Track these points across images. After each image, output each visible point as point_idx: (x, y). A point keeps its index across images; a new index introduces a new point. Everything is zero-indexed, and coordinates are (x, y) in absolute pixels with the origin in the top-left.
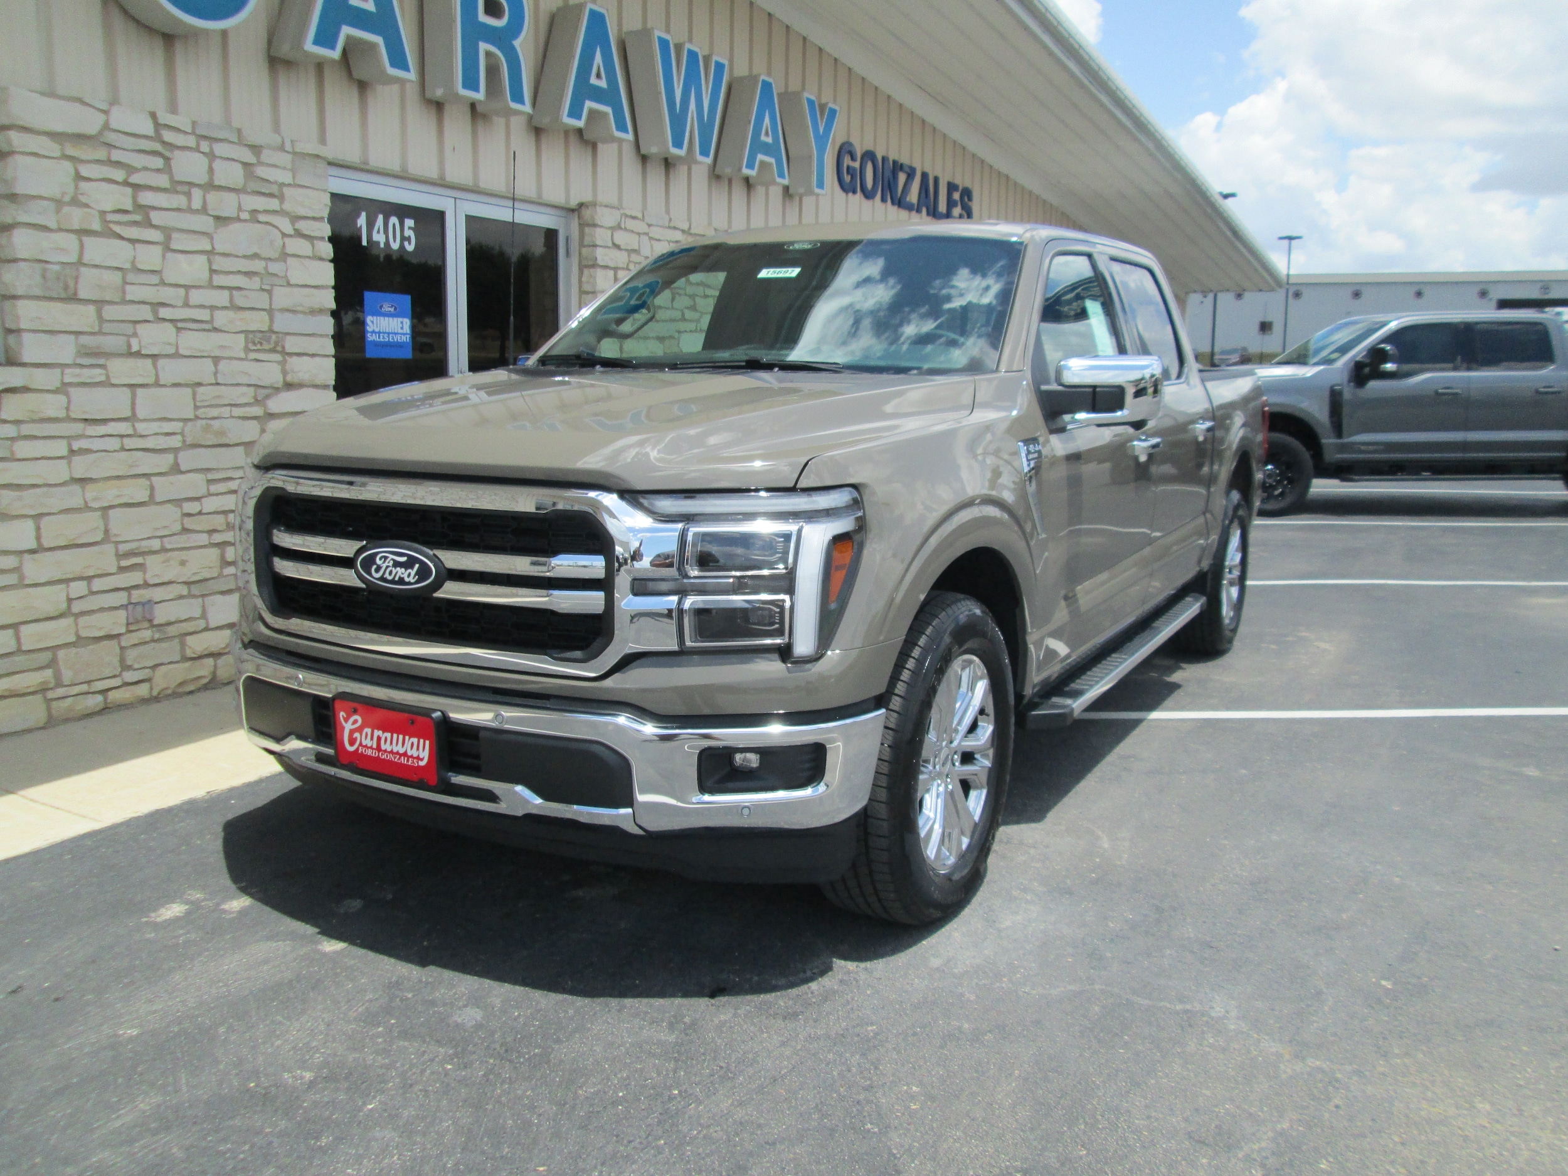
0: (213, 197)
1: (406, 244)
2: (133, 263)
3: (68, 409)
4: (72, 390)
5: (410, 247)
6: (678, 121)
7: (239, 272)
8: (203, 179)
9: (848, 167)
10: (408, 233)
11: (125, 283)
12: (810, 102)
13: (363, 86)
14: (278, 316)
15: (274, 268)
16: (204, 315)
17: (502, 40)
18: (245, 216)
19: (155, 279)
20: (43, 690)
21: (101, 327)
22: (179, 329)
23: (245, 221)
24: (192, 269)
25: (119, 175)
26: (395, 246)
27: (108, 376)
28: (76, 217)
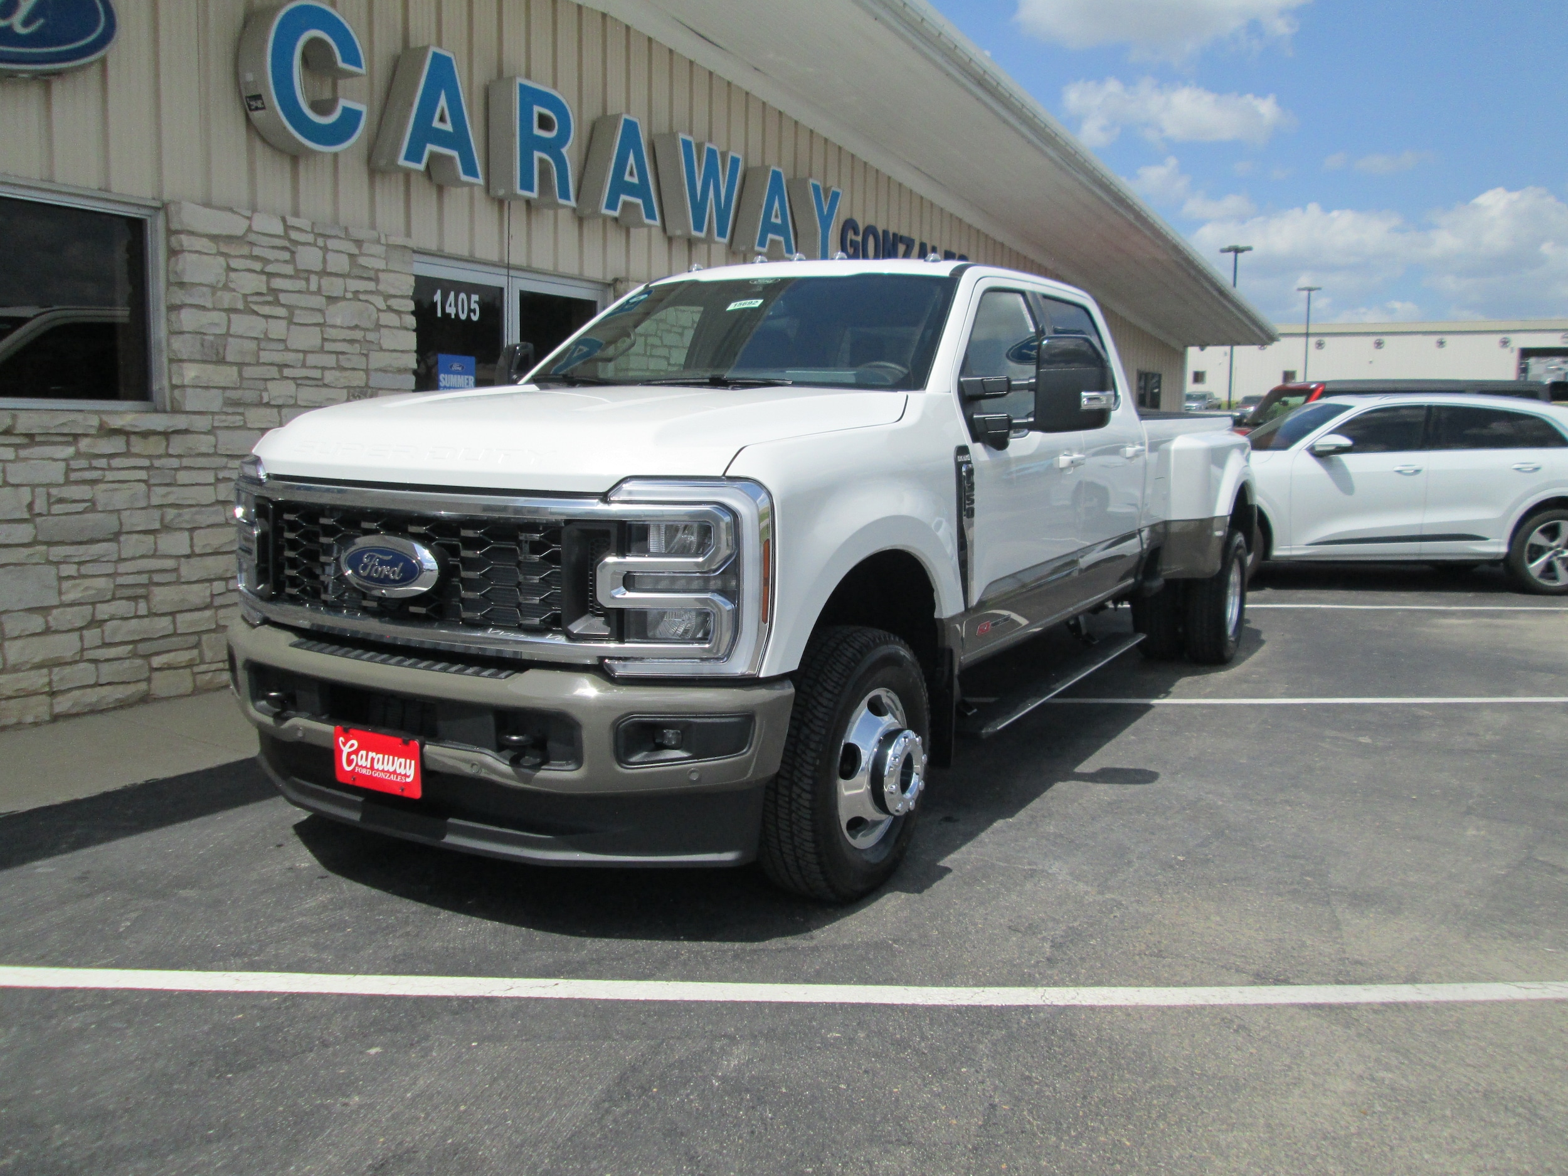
0: (325, 282)
1: (472, 314)
2: (266, 334)
3: (215, 446)
4: (219, 432)
5: (475, 318)
6: (699, 209)
7: (344, 340)
8: (318, 267)
9: (851, 241)
10: (474, 306)
11: (260, 349)
12: (816, 188)
13: (440, 189)
14: (373, 375)
15: (371, 336)
16: (317, 374)
17: (553, 148)
18: (349, 295)
19: (281, 346)
20: (190, 665)
21: (241, 383)
22: (298, 385)
23: (350, 299)
24: (307, 338)
25: (258, 266)
26: (463, 317)
27: (245, 422)
28: (226, 299)
